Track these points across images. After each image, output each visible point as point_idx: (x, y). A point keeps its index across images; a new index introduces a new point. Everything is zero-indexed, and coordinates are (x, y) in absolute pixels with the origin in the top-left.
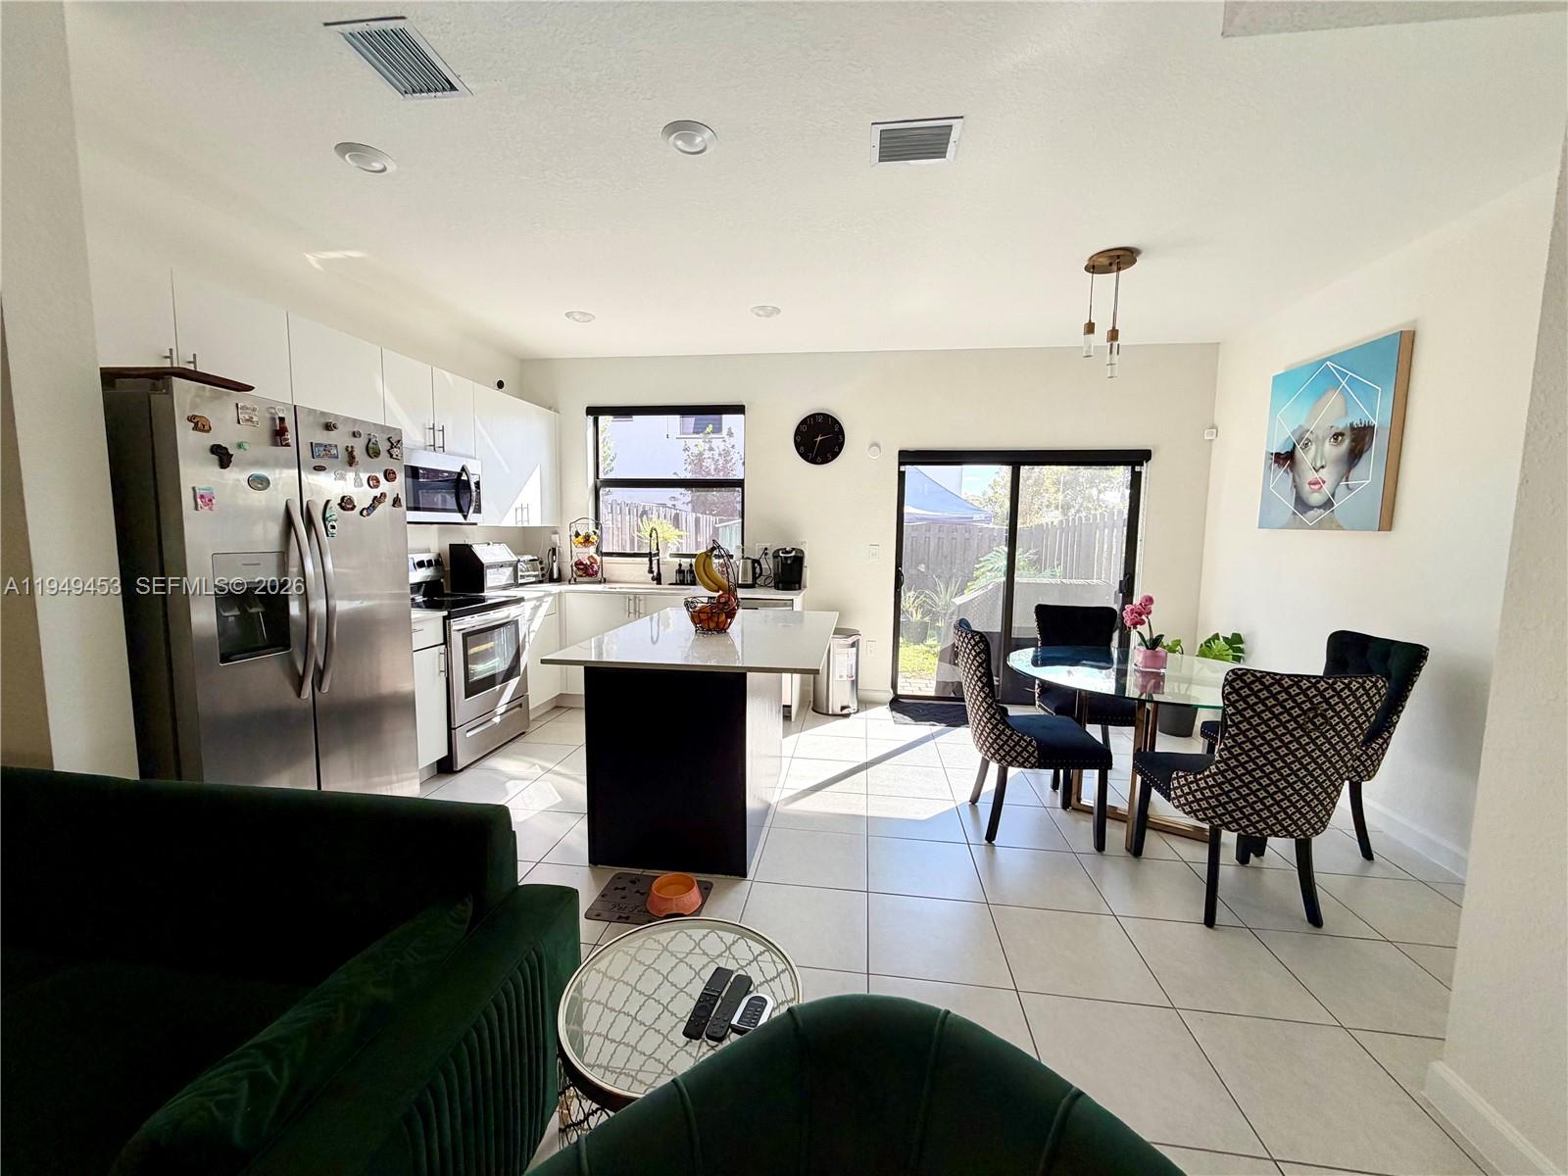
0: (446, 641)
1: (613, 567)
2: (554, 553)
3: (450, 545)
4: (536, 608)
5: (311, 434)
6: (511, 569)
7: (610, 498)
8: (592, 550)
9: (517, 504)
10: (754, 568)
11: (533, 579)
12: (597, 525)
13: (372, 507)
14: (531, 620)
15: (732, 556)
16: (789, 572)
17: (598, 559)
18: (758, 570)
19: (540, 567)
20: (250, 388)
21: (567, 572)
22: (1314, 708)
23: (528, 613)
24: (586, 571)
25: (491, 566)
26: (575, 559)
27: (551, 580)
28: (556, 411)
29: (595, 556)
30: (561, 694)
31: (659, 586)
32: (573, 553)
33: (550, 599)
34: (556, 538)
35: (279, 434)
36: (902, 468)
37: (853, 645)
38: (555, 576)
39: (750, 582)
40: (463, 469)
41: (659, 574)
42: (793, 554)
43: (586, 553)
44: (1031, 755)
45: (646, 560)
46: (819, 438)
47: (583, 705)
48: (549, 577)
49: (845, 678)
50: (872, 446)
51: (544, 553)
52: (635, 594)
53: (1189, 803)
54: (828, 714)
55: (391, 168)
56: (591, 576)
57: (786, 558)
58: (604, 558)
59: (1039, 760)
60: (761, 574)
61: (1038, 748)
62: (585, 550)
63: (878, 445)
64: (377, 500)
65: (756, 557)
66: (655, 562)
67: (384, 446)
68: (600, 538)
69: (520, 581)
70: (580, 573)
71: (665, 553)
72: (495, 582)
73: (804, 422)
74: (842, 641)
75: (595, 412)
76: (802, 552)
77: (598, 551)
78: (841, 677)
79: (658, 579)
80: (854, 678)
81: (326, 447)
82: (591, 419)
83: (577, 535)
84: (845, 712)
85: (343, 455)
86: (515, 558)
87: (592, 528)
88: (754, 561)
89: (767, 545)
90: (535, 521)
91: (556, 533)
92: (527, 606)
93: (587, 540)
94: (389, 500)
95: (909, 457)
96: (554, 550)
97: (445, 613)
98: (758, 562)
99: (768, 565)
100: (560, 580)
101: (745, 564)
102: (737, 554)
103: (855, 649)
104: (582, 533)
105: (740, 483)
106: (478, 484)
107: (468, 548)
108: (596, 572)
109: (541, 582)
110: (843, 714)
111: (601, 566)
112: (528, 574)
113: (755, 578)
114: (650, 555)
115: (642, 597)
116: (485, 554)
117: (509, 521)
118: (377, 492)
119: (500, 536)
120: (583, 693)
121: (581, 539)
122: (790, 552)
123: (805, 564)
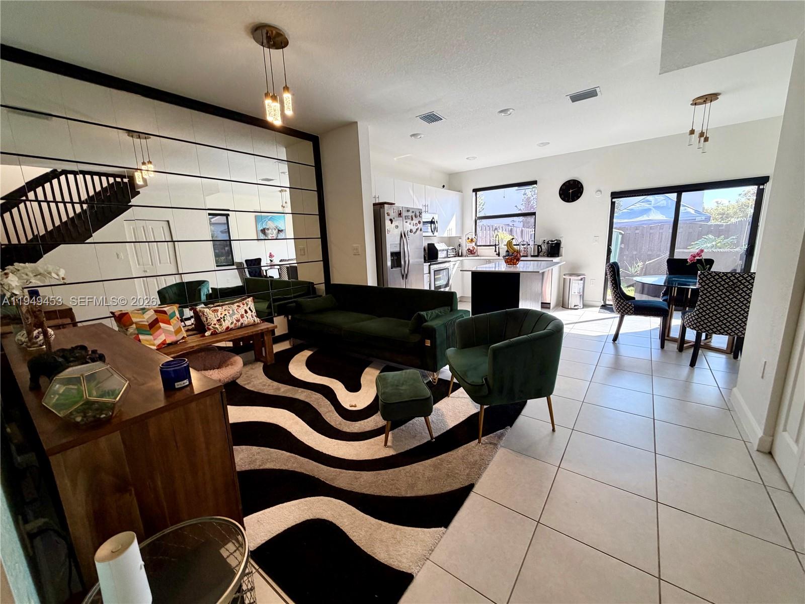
0: (429, 273)
1: (481, 250)
2: (460, 246)
3: (428, 244)
4: (454, 265)
5: (404, 214)
6: (446, 252)
7: (481, 224)
8: (474, 244)
9: (448, 229)
10: (538, 249)
11: (452, 256)
12: (476, 235)
13: (416, 231)
14: (453, 268)
15: (529, 245)
16: (554, 249)
17: (476, 247)
18: (540, 250)
19: (455, 251)
20: (394, 204)
21: (464, 253)
22: (734, 284)
23: (452, 266)
24: (471, 252)
25: (440, 251)
26: (467, 248)
27: (459, 256)
28: (462, 192)
29: (475, 246)
30: (462, 296)
31: (499, 257)
32: (466, 246)
33: (459, 262)
34: (460, 240)
35: (400, 214)
36: (614, 200)
37: (581, 279)
38: (460, 254)
39: (536, 254)
40: (433, 218)
41: (499, 253)
42: (556, 242)
43: (471, 246)
44: (631, 309)
45: (494, 247)
46: (571, 191)
47: (470, 300)
48: (458, 255)
49: (576, 293)
50: (597, 191)
51: (456, 246)
52: (489, 259)
53: (692, 325)
54: (568, 308)
55: (422, 136)
56: (473, 254)
57: (552, 244)
58: (478, 247)
59: (634, 311)
60: (541, 251)
61: (634, 307)
62: (471, 244)
63: (600, 191)
64: (417, 229)
65: (540, 244)
66: (497, 248)
67: (418, 214)
68: (477, 239)
69: (449, 256)
70: (469, 253)
71: (502, 243)
72: (441, 255)
73: (564, 184)
74: (576, 278)
75: (476, 191)
76: (560, 241)
77: (476, 244)
78: (575, 293)
79: (499, 255)
80: (581, 294)
81: (408, 216)
82: (474, 193)
83: (468, 239)
84: (576, 307)
85: (410, 218)
86: (447, 248)
87: (474, 236)
88: (538, 246)
89: (545, 239)
90: (454, 235)
91: (460, 238)
92: (452, 264)
93: (472, 240)
94: (419, 229)
95: (615, 195)
96: (460, 245)
97: (429, 264)
98: (540, 246)
99: (544, 247)
100: (462, 256)
101: (534, 247)
102: (532, 243)
103: (582, 282)
104: (470, 238)
105: (534, 214)
106: (437, 222)
107: (433, 244)
108: (475, 253)
109: (455, 257)
110: (575, 308)
111: (477, 251)
112: (451, 253)
113: (539, 252)
114: (495, 245)
115: (491, 261)
116: (439, 246)
117: (445, 235)
118: (417, 227)
119: (442, 240)
120: (471, 296)
121: (470, 240)
122: (555, 241)
123: (562, 246)
